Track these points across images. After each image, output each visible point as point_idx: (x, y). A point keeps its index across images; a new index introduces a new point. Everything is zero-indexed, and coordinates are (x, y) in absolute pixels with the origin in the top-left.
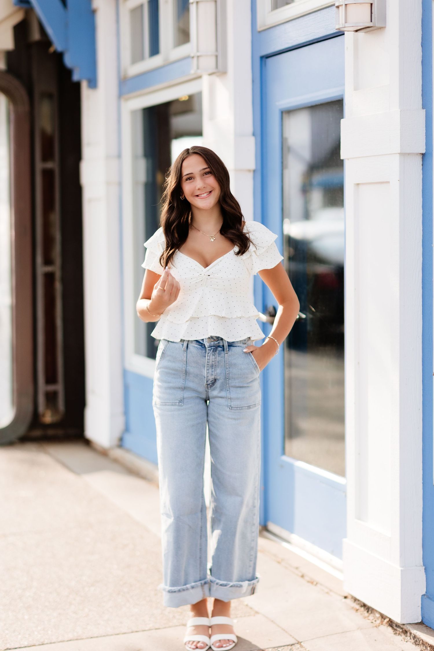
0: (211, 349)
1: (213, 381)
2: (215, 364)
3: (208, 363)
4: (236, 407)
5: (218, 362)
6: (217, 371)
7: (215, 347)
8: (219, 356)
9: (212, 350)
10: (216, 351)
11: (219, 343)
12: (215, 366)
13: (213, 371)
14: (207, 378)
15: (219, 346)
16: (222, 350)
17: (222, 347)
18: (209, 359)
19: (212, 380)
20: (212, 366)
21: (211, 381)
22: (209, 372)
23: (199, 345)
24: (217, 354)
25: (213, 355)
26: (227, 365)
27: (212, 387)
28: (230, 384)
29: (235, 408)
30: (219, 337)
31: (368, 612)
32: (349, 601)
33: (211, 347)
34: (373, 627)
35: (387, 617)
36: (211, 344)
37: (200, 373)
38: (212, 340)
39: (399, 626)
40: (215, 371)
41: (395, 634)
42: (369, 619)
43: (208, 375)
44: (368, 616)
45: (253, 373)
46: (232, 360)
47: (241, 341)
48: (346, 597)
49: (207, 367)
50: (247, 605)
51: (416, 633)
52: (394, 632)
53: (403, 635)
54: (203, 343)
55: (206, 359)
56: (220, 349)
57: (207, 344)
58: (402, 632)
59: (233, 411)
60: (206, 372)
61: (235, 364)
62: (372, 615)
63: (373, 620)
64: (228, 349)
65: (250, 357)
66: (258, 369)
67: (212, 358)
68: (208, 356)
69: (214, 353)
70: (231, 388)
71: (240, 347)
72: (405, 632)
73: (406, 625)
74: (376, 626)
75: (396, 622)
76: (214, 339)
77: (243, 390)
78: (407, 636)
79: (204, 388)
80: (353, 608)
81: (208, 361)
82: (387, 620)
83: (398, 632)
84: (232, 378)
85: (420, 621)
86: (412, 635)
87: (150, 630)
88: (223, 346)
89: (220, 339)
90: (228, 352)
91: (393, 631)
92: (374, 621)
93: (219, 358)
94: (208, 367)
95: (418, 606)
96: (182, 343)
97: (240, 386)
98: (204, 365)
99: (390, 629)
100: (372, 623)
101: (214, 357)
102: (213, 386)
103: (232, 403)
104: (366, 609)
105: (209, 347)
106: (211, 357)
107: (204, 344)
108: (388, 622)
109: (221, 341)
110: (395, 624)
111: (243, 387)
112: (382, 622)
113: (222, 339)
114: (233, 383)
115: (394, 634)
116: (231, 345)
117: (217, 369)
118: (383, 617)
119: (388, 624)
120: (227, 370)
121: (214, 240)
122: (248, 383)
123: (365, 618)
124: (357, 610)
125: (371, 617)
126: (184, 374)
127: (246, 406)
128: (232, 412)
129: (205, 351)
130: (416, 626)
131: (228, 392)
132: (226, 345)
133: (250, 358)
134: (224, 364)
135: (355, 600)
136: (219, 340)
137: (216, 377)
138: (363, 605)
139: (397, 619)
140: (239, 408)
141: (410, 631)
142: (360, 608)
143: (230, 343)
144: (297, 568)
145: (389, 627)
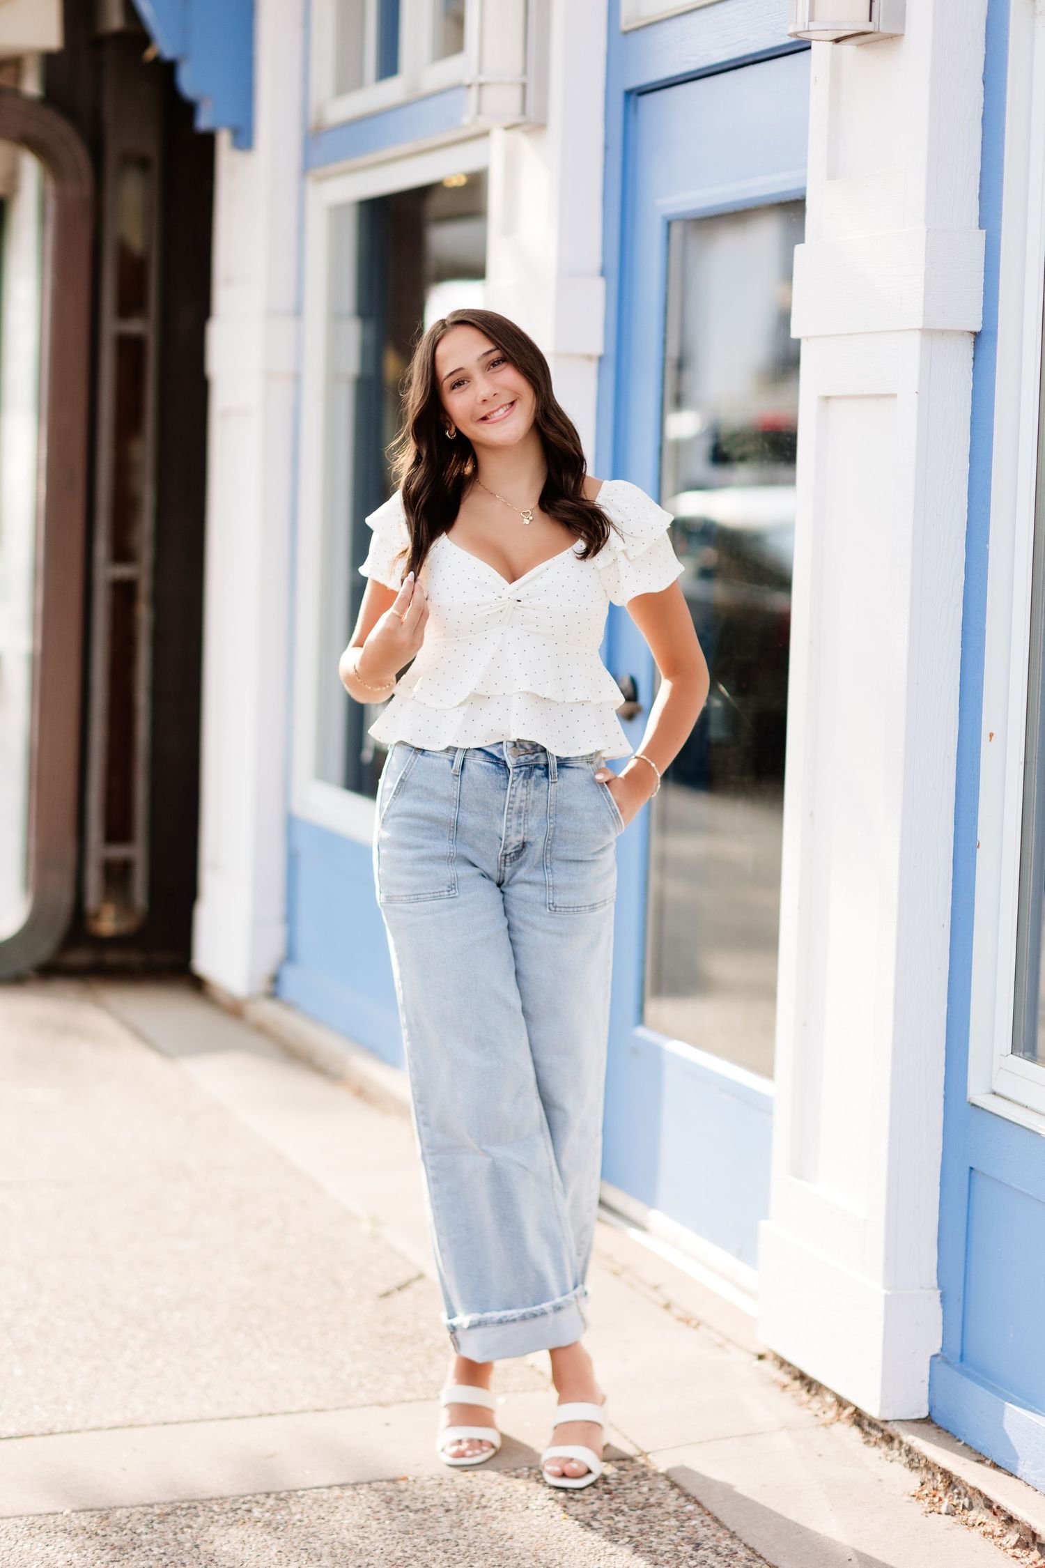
0: (521, 771)
1: (518, 846)
2: (526, 807)
3: (511, 805)
4: (564, 907)
5: (533, 802)
6: (529, 824)
7: (528, 768)
8: (535, 789)
9: (523, 773)
10: (530, 777)
11: (537, 757)
12: (526, 811)
13: (520, 824)
14: (505, 840)
15: (537, 766)
16: (543, 775)
17: (543, 769)
18: (514, 796)
19: (517, 844)
20: (520, 812)
21: (515, 848)
22: (511, 826)
23: (492, 762)
24: (532, 785)
25: (523, 785)
26: (552, 808)
27: (514, 860)
28: (553, 853)
29: (563, 909)
30: (537, 745)
31: (809, 1391)
32: (768, 1366)
33: (520, 767)
34: (818, 1426)
35: (850, 1404)
36: (519, 760)
37: (490, 827)
38: (522, 751)
39: (875, 1425)
40: (524, 824)
41: (867, 1442)
42: (810, 1409)
43: (509, 833)
44: (809, 1401)
45: (608, 832)
46: (564, 798)
47: (583, 757)
48: (761, 1357)
49: (507, 814)
50: (532, 1366)
51: (913, 1442)
52: (864, 1438)
53: (883, 1445)
54: (501, 757)
55: (506, 796)
56: (538, 772)
57: (511, 762)
58: (883, 1438)
59: (556, 915)
60: (505, 827)
61: (570, 809)
62: (818, 1398)
63: (819, 1409)
64: (557, 774)
65: (603, 794)
66: (621, 823)
67: (521, 792)
68: (512, 788)
69: (526, 781)
70: (555, 863)
71: (581, 770)
72: (890, 1439)
73: (892, 1422)
74: (825, 1425)
75: (870, 1416)
76: (525, 748)
77: (582, 867)
78: (892, 1449)
79: (496, 864)
80: (775, 1382)
81: (511, 799)
82: (850, 1410)
83: (873, 1439)
84: (561, 839)
85: (924, 1414)
86: (904, 1446)
87: (301, 1411)
88: (547, 766)
89: (539, 749)
90: (557, 780)
91: (861, 1435)
92: (820, 1413)
93: (537, 792)
94: (511, 814)
95: (923, 1381)
96: (451, 758)
97: (576, 859)
98: (501, 809)
99: (855, 1431)
100: (816, 1418)
101: (524, 791)
102: (517, 859)
103: (557, 898)
104: (806, 1385)
105: (515, 768)
106: (519, 791)
107: (503, 759)
108: (852, 1414)
109: (542, 755)
110: (867, 1419)
111: (581, 861)
112: (839, 1415)
113: (544, 750)
114: (563, 851)
115: (865, 1443)
116: (563, 764)
117: (529, 818)
118: (841, 1403)
119: (853, 1419)
120: (551, 820)
121: (531, 521)
122: (594, 854)
123: (801, 1404)
124: (785, 1387)
125: (816, 1404)
126: (452, 829)
127: (586, 904)
128: (554, 917)
129: (505, 777)
130: (915, 1426)
131: (549, 870)
132: (553, 763)
133: (604, 797)
134: (545, 807)
135: (783, 1363)
136: (537, 752)
137: (526, 837)
138: (798, 1375)
139: (873, 1410)
140: (571, 909)
141: (898, 1436)
142: (793, 1382)
143: (561, 760)
144: (656, 1288)
145: (855, 1426)
